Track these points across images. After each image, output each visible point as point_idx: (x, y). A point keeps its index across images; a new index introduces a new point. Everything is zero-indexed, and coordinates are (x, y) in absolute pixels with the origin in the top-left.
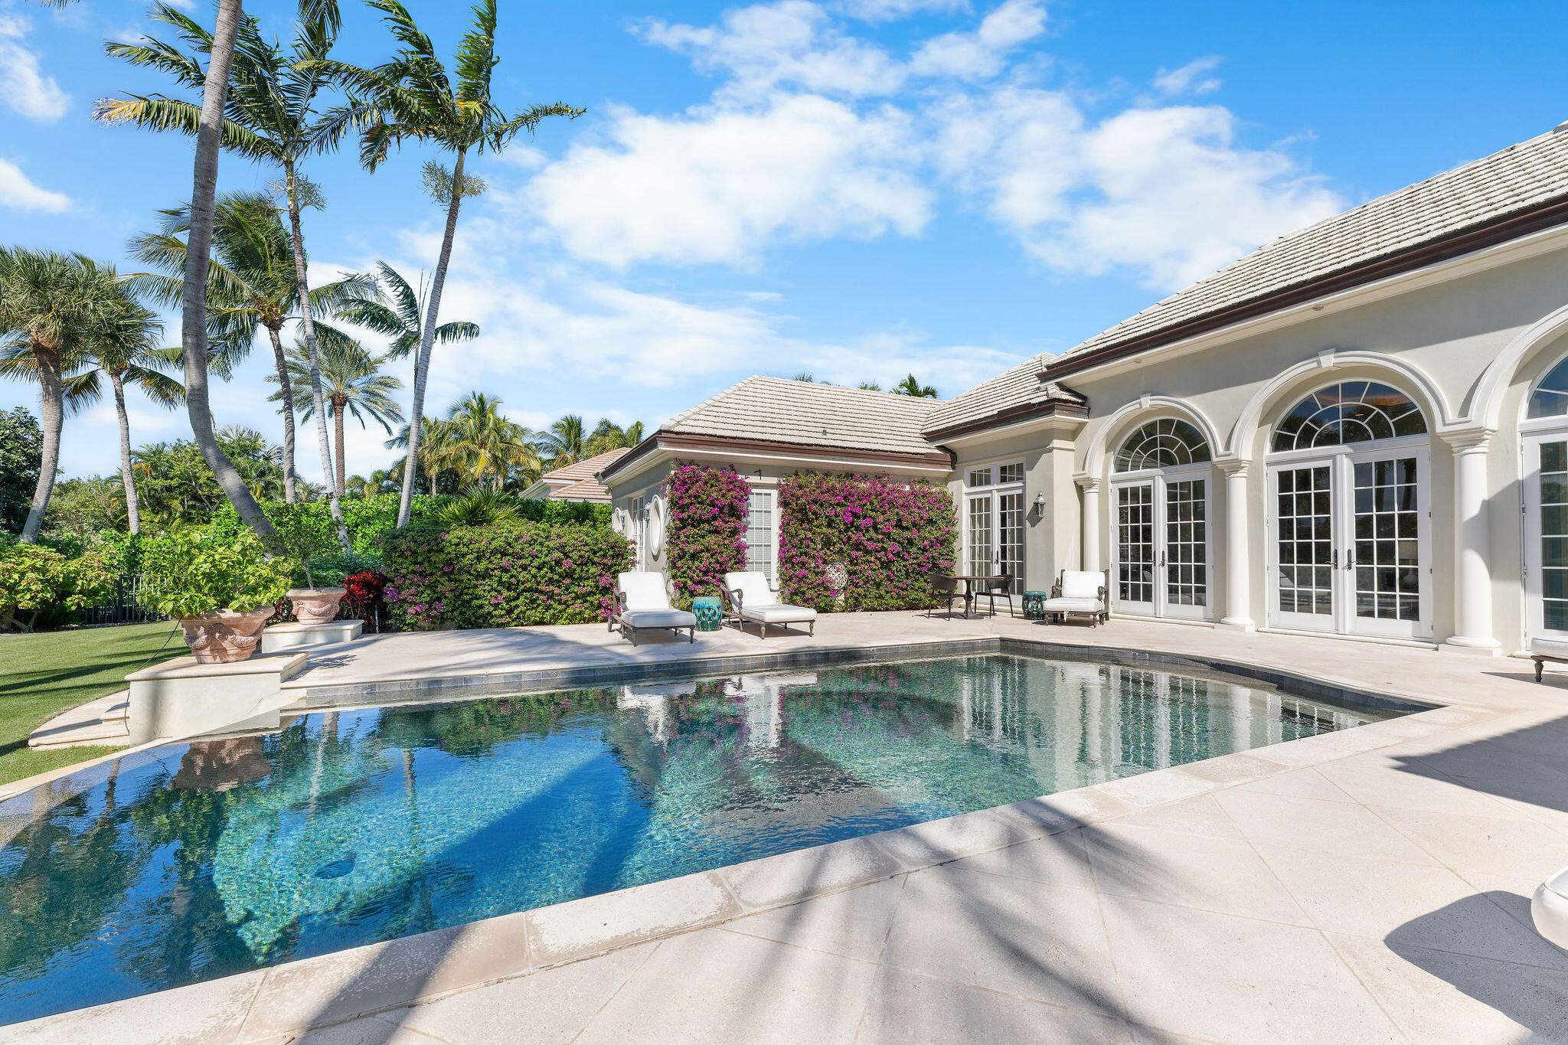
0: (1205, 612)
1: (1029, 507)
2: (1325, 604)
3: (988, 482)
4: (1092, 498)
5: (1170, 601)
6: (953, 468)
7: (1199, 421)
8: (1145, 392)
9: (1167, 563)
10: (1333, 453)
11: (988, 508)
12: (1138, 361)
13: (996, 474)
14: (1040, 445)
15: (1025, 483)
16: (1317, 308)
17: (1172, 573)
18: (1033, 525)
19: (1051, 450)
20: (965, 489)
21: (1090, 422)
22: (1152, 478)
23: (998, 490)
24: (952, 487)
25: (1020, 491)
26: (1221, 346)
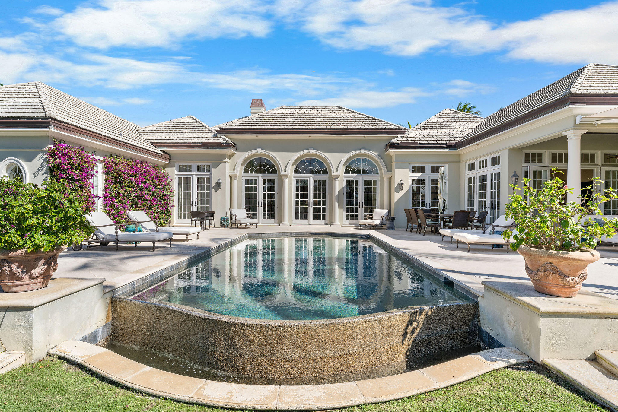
0: (275, 221)
1: (214, 183)
2: (306, 217)
3: (190, 171)
4: (235, 182)
5: (263, 218)
6: (169, 162)
7: (277, 162)
8: (259, 148)
9: (262, 206)
10: (309, 176)
11: (190, 182)
12: (257, 136)
13: (194, 167)
14: (221, 159)
15: (212, 173)
16: (309, 136)
17: (264, 210)
18: (216, 191)
19: (225, 162)
20: (176, 172)
21: (237, 154)
22: (258, 177)
23: (196, 175)
24: (168, 170)
25: (208, 177)
26: (284, 139)
